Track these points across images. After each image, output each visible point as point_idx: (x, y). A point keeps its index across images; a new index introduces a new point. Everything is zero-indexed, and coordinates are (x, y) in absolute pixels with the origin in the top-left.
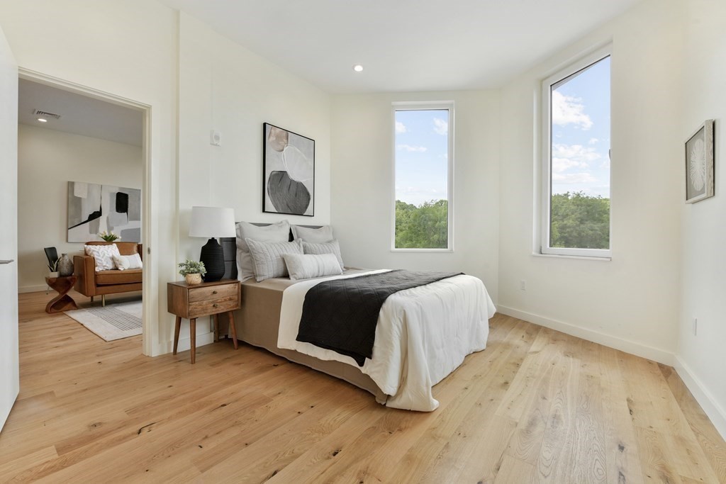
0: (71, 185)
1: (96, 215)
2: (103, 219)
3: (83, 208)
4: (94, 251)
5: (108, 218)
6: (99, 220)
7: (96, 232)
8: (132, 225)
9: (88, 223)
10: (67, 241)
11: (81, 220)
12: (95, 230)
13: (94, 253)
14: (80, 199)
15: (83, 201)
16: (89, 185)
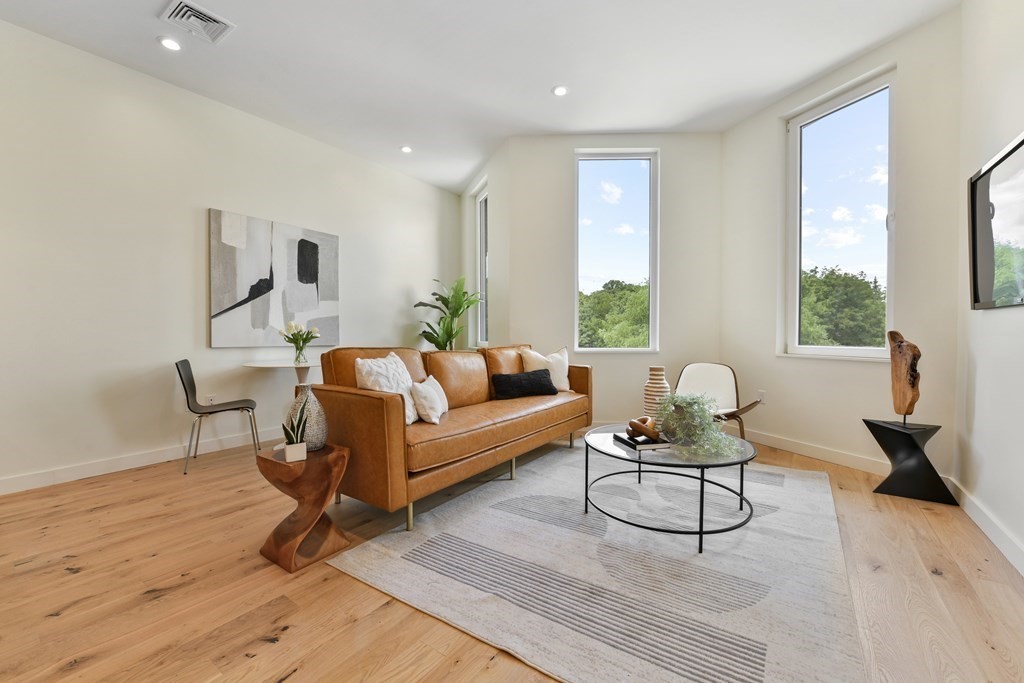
0: (213, 217)
1: (262, 288)
2: (274, 296)
3: (239, 272)
4: (379, 374)
5: (284, 293)
6: (269, 300)
7: (264, 324)
8: (324, 309)
9: (249, 303)
10: (210, 345)
11: (235, 298)
12: (261, 321)
13: (383, 381)
14: (232, 250)
15: (238, 255)
16: (250, 219)
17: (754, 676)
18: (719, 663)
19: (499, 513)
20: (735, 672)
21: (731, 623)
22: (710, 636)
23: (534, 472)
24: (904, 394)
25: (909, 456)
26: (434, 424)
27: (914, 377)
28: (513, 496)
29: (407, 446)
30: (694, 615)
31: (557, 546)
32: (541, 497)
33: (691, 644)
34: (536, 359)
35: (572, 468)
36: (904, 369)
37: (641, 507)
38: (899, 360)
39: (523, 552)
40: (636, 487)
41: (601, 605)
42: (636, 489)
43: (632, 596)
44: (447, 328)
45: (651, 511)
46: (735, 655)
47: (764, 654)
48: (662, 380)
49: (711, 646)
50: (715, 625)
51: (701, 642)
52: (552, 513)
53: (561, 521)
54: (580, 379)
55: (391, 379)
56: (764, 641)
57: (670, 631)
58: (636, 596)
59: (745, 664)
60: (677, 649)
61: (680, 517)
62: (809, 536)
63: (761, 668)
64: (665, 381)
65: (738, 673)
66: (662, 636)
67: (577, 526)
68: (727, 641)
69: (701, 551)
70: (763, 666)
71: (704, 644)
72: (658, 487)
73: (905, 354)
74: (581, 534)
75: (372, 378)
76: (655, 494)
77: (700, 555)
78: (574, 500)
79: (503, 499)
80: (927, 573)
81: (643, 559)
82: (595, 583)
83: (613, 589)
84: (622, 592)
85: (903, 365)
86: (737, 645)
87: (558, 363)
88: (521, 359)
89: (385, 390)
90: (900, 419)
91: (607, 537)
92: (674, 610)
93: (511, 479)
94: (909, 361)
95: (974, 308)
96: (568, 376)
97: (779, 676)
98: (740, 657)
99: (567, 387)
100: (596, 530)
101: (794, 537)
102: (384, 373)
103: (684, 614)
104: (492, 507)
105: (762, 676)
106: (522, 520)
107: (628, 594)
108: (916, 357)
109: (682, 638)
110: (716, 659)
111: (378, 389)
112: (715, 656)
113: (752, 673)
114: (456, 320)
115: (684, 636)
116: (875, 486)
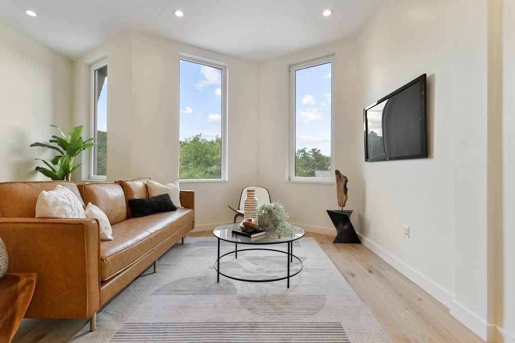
17: (344, 339)
18: (329, 339)
19: (161, 297)
20: (337, 340)
21: (322, 318)
22: (318, 327)
23: (168, 265)
24: (342, 198)
25: (344, 224)
26: (109, 240)
27: (346, 190)
28: (164, 283)
29: (101, 260)
30: (305, 320)
31: (214, 307)
32: (183, 280)
33: (313, 335)
34: (159, 187)
35: (190, 257)
36: (342, 187)
37: (246, 271)
38: (340, 183)
39: (197, 317)
40: (235, 261)
41: (261, 332)
42: (237, 262)
43: (272, 321)
44: (64, 165)
45: (252, 272)
46: (332, 332)
47: (342, 327)
48: (254, 197)
49: (321, 332)
50: (316, 321)
51: (316, 332)
52: (200, 288)
53: (206, 291)
54: (187, 200)
55: (74, 207)
56: (338, 321)
57: (301, 332)
58: (275, 321)
59: (338, 335)
60: (309, 340)
61: (268, 272)
62: (325, 268)
63: (344, 334)
64: (255, 198)
65: (338, 340)
66: (299, 336)
67: (219, 292)
68: (326, 327)
69: (288, 287)
70: (344, 332)
71: (318, 332)
72: (248, 259)
73: (342, 180)
74: (224, 296)
75: (58, 208)
76: (248, 263)
77: (289, 289)
78: (205, 277)
79: (157, 288)
80: (368, 273)
81: (265, 300)
82: (250, 321)
83: (262, 321)
84: (266, 321)
85: (342, 185)
86: (330, 327)
87: (173, 189)
88: (146, 187)
89: (71, 216)
90: (340, 209)
91: (239, 293)
92: (296, 321)
93: (154, 272)
94: (344, 183)
95: (366, 161)
96: (180, 198)
97: (353, 334)
98: (335, 332)
99: (180, 206)
100: (230, 291)
101: (319, 270)
102: (68, 202)
103: (301, 321)
104: (153, 294)
105: (347, 337)
106: (180, 297)
107: (270, 321)
108: (346, 181)
109: (308, 334)
110: (327, 337)
111: (64, 216)
112: (326, 336)
113: (343, 337)
114: (73, 159)
115: (308, 332)
116: (333, 240)
